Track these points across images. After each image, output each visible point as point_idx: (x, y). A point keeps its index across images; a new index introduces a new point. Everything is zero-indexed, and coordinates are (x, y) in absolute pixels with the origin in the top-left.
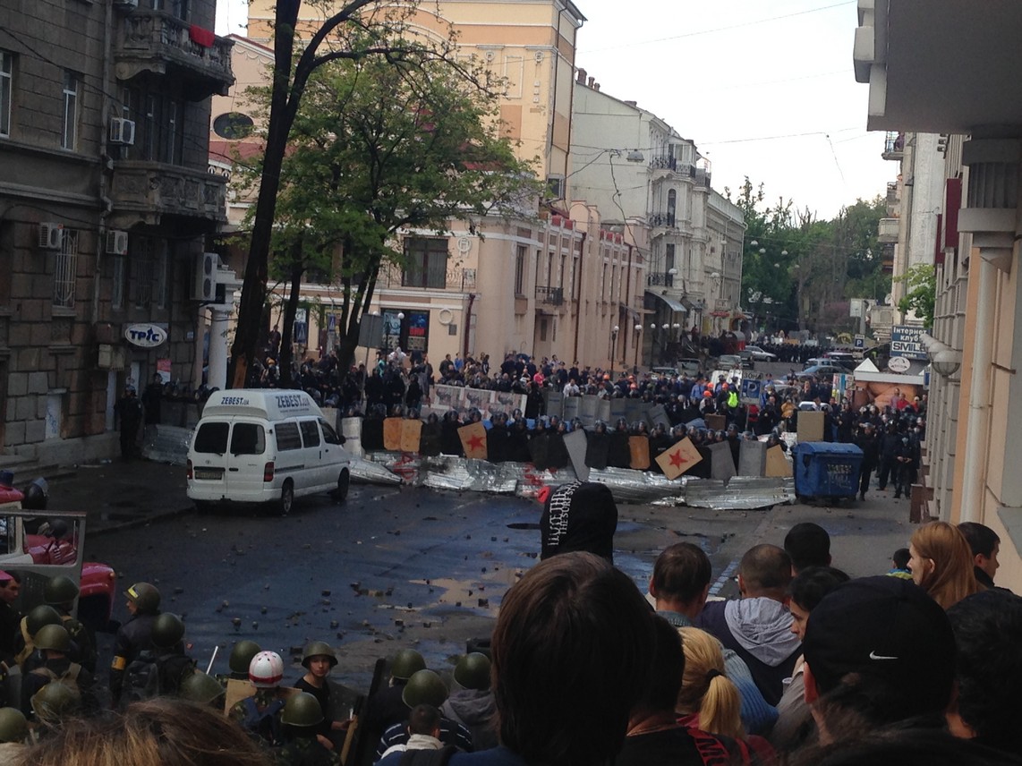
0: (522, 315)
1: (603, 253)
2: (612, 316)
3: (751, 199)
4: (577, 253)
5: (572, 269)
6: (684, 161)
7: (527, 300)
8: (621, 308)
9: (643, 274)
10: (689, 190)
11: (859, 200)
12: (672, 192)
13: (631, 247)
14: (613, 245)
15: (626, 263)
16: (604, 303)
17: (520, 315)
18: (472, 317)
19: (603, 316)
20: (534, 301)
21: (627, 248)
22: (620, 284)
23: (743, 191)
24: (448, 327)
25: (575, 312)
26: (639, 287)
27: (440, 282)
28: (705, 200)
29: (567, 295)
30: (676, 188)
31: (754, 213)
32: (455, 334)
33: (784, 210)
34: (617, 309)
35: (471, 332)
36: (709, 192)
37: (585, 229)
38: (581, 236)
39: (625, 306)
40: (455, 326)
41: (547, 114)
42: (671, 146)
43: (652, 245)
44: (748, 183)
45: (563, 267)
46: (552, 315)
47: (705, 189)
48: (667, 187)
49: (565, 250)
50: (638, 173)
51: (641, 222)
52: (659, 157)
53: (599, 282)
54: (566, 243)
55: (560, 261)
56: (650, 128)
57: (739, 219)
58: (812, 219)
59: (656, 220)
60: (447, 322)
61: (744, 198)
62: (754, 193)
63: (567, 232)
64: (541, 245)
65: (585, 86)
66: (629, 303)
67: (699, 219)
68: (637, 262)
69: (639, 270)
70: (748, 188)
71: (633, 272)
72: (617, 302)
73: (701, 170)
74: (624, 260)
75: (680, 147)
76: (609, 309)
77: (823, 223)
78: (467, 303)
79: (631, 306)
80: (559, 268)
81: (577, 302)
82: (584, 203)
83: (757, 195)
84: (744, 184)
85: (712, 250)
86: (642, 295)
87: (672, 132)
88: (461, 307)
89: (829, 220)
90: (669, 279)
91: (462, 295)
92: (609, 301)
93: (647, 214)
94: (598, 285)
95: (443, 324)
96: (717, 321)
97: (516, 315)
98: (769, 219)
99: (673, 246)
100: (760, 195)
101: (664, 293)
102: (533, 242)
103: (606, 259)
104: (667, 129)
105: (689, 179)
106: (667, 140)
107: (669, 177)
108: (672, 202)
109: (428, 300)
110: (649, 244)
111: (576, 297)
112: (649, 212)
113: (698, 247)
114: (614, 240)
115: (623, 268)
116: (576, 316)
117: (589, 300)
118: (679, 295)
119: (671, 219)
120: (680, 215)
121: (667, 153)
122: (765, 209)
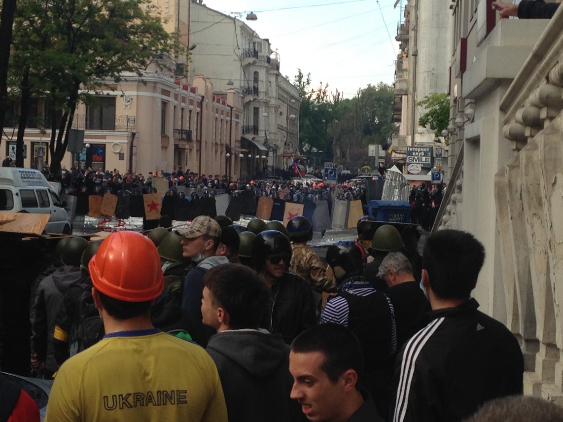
0: (166, 148)
1: (215, 110)
2: (221, 152)
3: (302, 83)
4: (198, 109)
5: (195, 120)
6: (263, 53)
7: (169, 137)
8: (227, 147)
9: (240, 126)
10: (267, 72)
11: (369, 85)
12: (256, 73)
13: (232, 108)
14: (220, 106)
15: (229, 118)
16: (216, 144)
17: (164, 148)
18: (134, 148)
19: (216, 152)
20: (173, 139)
21: (229, 108)
22: (226, 132)
23: (297, 78)
24: (118, 155)
25: (199, 149)
26: (237, 135)
27: (112, 127)
28: (277, 79)
29: (194, 137)
30: (259, 70)
31: (304, 93)
32: (123, 159)
33: (323, 90)
34: (225, 148)
35: (134, 158)
36: (278, 75)
37: (203, 94)
38: (201, 98)
39: (229, 146)
40: (123, 154)
41: (174, 21)
42: (254, 43)
43: (244, 108)
44: (300, 73)
45: (190, 118)
46: (185, 149)
47: (276, 72)
48: (252, 69)
49: (191, 107)
50: (234, 60)
51: (237, 92)
52: (247, 50)
53: (213, 130)
54: (191, 102)
55: (188, 114)
56: (241, 30)
57: (296, 95)
58: (340, 97)
59: (247, 91)
60: (118, 151)
61: (298, 83)
62: (304, 80)
63: (192, 94)
64: (176, 102)
65: (197, 3)
66: (232, 144)
67: (273, 92)
68: (236, 118)
69: (237, 123)
70: (300, 76)
71: (234, 125)
72: (224, 143)
73: (273, 60)
74: (228, 116)
75: (260, 44)
76: (219, 148)
77: (347, 100)
78: (130, 139)
79: (233, 146)
80: (188, 118)
81: (199, 142)
82: (202, 76)
83: (306, 81)
84: (298, 74)
85: (281, 114)
86: (240, 139)
88: (126, 141)
89: (351, 98)
90: (256, 130)
91: (127, 133)
92: (219, 143)
93: (241, 86)
94: (213, 132)
95: (116, 153)
96: (285, 160)
97: (162, 147)
98: (314, 96)
99: (258, 108)
100: (308, 81)
101: (253, 139)
102: (171, 99)
103: (217, 115)
104: (252, 32)
105: (267, 65)
106: (252, 39)
107: (254, 63)
108: (256, 80)
109: (104, 137)
110: (243, 107)
111: (199, 138)
113: (273, 110)
114: (221, 102)
115: (227, 121)
116: (199, 151)
117: (207, 141)
118: (263, 140)
119: (256, 91)
120: (262, 88)
121: (252, 47)
122: (312, 90)
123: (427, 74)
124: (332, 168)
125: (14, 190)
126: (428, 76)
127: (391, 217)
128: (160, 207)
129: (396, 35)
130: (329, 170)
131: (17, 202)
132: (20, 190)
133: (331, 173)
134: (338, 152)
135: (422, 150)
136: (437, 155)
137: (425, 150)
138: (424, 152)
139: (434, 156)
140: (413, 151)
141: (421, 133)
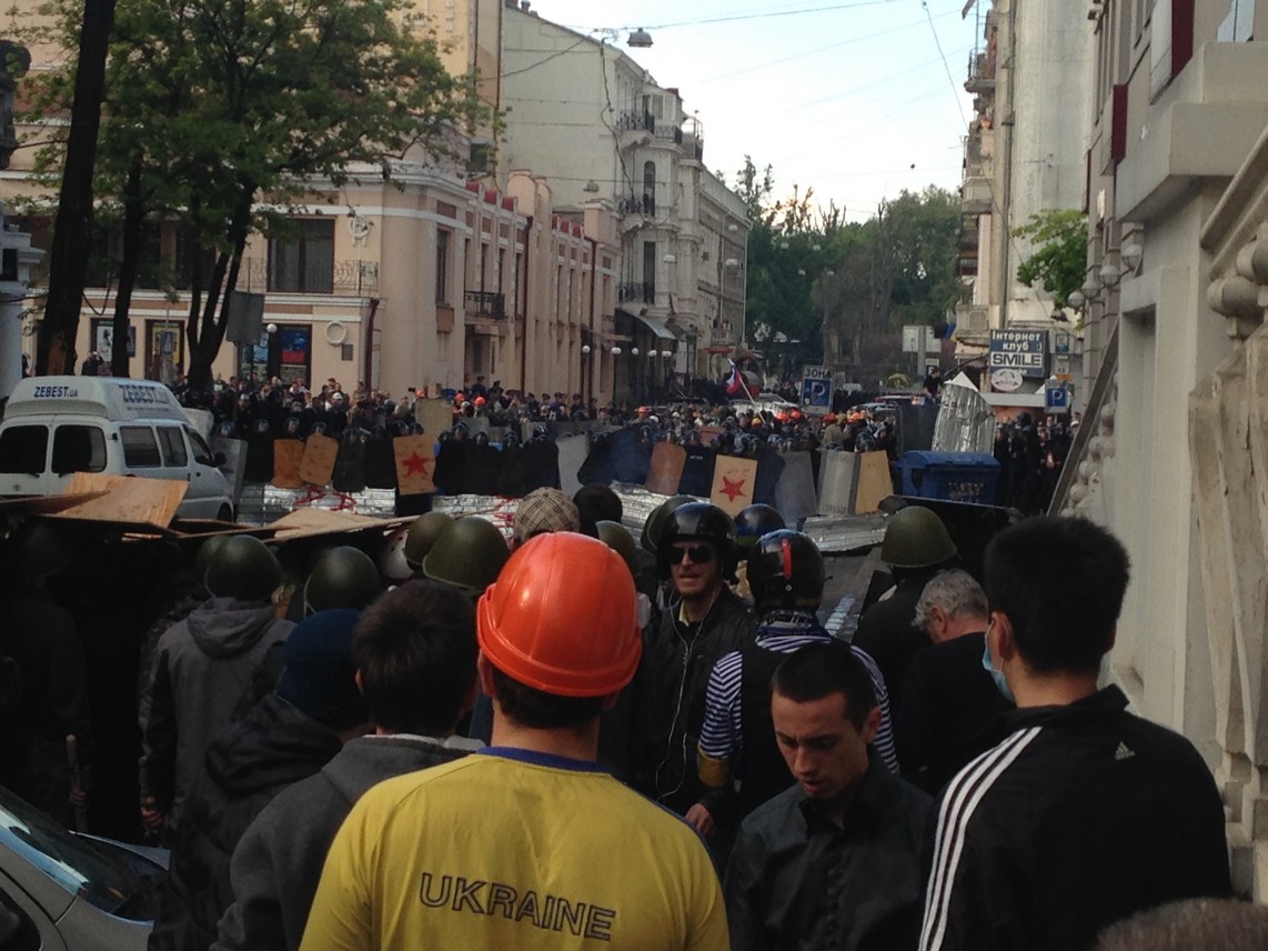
0: (447, 333)
1: (557, 249)
2: (571, 344)
3: (754, 188)
4: (520, 247)
5: (514, 271)
6: (665, 121)
7: (453, 310)
8: (583, 332)
9: (613, 284)
10: (674, 163)
11: (905, 192)
12: (650, 166)
13: (594, 244)
14: (569, 238)
15: (588, 267)
16: (560, 324)
17: (444, 333)
18: (374, 333)
19: (559, 342)
20: (463, 313)
21: (589, 245)
22: (582, 298)
23: (743, 177)
24: (340, 349)
25: (520, 335)
26: (607, 304)
27: (326, 286)
28: (696, 180)
30: (655, 159)
31: (759, 210)
32: (351, 359)
33: (800, 204)
34: (578, 334)
35: (374, 356)
36: (700, 169)
37: (531, 213)
38: (525, 222)
39: (588, 329)
40: (351, 347)
41: (466, 47)
42: (646, 98)
43: (623, 243)
44: (750, 165)
45: (501, 266)
46: (490, 335)
47: (695, 162)
48: (642, 157)
49: (503, 242)
50: (601, 136)
51: (607, 207)
52: (629, 114)
53: (552, 293)
54: (504, 231)
55: (497, 256)
56: (616, 70)
57: (740, 214)
58: (839, 218)
59: (630, 206)
60: (339, 342)
61: (743, 187)
62: (758, 180)
63: (505, 213)
64: (469, 231)
65: (517, 9)
66: (594, 325)
67: (689, 207)
68: (604, 266)
69: (606, 278)
70: (750, 172)
71: (599, 281)
72: (578, 323)
73: (688, 135)
74: (585, 261)
75: (658, 100)
76: (567, 333)
77: (855, 226)
78: (367, 313)
79: (597, 329)
80: (497, 267)
81: (522, 319)
82: (527, 173)
83: (762, 183)
84: (744, 167)
85: (706, 257)
86: (612, 313)
87: (647, 79)
88: (359, 319)
89: (862, 221)
90: (649, 293)
91: (360, 301)
92: (566, 322)
93: (615, 195)
94: (551, 297)
95: (335, 345)
96: (714, 361)
97: (439, 332)
98: (780, 218)
99: (653, 244)
100: (767, 183)
101: (643, 312)
102: (458, 223)
103: (561, 258)
104: (639, 74)
105: (673, 146)
106: (641, 90)
107: (645, 142)
108: (650, 180)
109: (309, 309)
110: (619, 241)
111: (520, 312)
112: (618, 193)
113: (688, 248)
114: (571, 230)
115: (584, 273)
116: (521, 339)
117: (539, 318)
118: (664, 316)
119: (649, 205)
120: (663, 197)
121: (640, 107)
122: (774, 204)
123: (1034, 166)
124: (821, 378)
125: (109, 428)
126: (1039, 170)
127: (954, 489)
128: (431, 466)
129: (967, 79)
130: (814, 384)
131: (114, 452)
132: (121, 428)
133: (818, 389)
134: (835, 341)
135: (1025, 337)
136: (1057, 349)
137: (1032, 337)
138: (1030, 343)
139: (1052, 350)
140: (1003, 341)
141: (1022, 300)
